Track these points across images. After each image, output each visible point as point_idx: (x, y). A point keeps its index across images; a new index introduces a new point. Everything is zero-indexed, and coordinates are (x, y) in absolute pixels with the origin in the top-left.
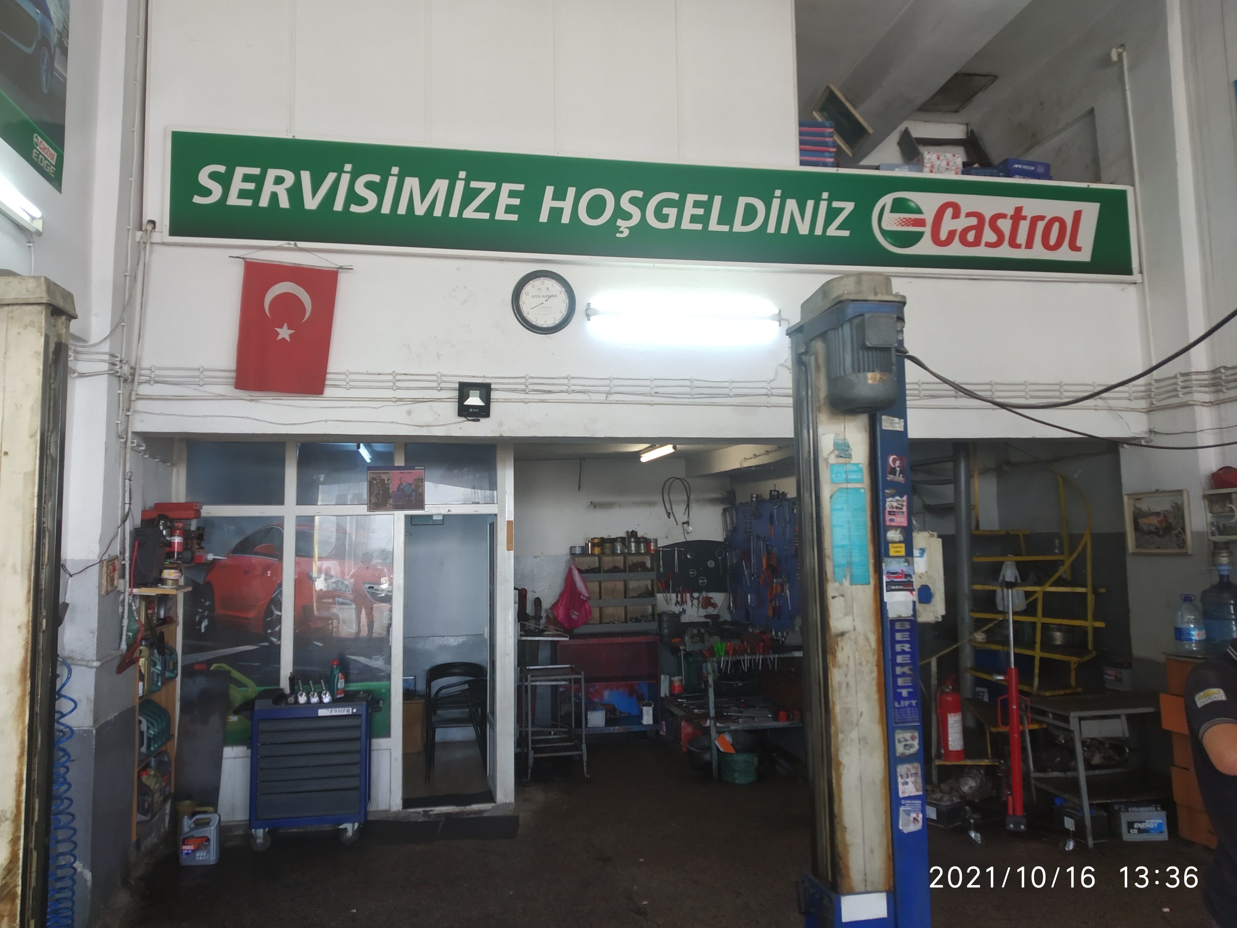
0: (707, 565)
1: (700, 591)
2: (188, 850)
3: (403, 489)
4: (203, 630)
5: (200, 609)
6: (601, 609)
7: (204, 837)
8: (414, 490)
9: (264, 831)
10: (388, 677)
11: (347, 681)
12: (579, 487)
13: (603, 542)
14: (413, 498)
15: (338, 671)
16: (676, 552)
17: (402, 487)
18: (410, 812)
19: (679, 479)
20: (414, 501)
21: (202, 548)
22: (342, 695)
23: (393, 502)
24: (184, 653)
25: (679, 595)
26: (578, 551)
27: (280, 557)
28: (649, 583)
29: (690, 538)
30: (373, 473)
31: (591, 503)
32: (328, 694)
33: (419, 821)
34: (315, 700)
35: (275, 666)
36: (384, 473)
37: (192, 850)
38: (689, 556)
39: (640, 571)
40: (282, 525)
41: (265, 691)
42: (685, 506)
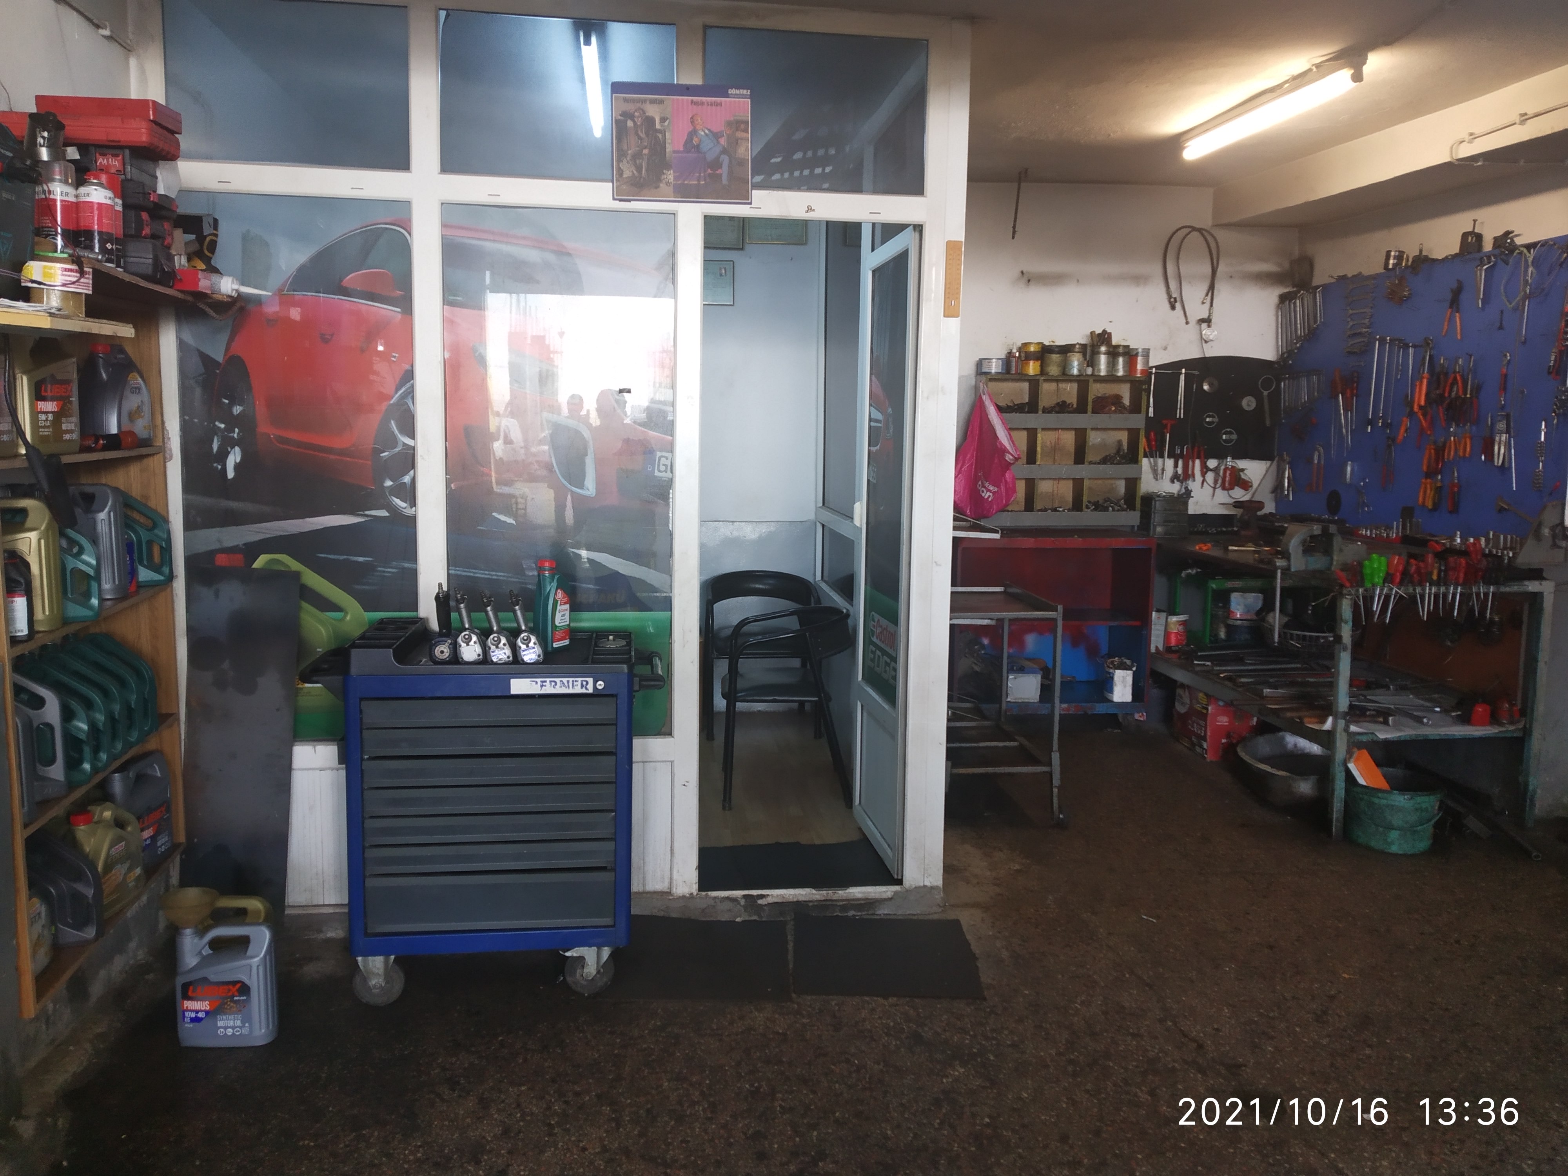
0: (1241, 406)
1: (1221, 457)
2: (197, 1012)
3: (698, 146)
4: (231, 474)
5: (221, 422)
6: (1031, 484)
7: (234, 983)
8: (724, 151)
9: (386, 962)
10: (667, 604)
11: (575, 607)
12: (1014, 232)
13: (1045, 352)
14: (724, 171)
15: (555, 584)
16: (1182, 377)
17: (695, 141)
18: (715, 898)
19: (1200, 230)
20: (725, 180)
21: (215, 271)
22: (566, 642)
23: (676, 178)
24: (189, 525)
25: (1180, 463)
26: (995, 368)
27: (406, 302)
28: (1124, 436)
29: (1213, 351)
30: (626, 100)
31: (1022, 272)
32: (533, 639)
33: (738, 920)
34: (501, 654)
35: (406, 565)
36: (653, 102)
37: (207, 1013)
38: (1206, 387)
39: (1115, 412)
40: (406, 224)
41: (382, 624)
42: (1205, 287)
